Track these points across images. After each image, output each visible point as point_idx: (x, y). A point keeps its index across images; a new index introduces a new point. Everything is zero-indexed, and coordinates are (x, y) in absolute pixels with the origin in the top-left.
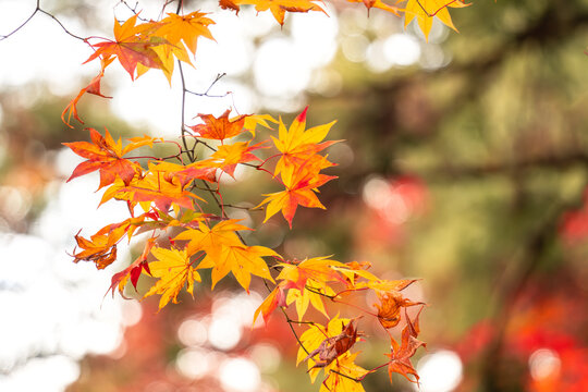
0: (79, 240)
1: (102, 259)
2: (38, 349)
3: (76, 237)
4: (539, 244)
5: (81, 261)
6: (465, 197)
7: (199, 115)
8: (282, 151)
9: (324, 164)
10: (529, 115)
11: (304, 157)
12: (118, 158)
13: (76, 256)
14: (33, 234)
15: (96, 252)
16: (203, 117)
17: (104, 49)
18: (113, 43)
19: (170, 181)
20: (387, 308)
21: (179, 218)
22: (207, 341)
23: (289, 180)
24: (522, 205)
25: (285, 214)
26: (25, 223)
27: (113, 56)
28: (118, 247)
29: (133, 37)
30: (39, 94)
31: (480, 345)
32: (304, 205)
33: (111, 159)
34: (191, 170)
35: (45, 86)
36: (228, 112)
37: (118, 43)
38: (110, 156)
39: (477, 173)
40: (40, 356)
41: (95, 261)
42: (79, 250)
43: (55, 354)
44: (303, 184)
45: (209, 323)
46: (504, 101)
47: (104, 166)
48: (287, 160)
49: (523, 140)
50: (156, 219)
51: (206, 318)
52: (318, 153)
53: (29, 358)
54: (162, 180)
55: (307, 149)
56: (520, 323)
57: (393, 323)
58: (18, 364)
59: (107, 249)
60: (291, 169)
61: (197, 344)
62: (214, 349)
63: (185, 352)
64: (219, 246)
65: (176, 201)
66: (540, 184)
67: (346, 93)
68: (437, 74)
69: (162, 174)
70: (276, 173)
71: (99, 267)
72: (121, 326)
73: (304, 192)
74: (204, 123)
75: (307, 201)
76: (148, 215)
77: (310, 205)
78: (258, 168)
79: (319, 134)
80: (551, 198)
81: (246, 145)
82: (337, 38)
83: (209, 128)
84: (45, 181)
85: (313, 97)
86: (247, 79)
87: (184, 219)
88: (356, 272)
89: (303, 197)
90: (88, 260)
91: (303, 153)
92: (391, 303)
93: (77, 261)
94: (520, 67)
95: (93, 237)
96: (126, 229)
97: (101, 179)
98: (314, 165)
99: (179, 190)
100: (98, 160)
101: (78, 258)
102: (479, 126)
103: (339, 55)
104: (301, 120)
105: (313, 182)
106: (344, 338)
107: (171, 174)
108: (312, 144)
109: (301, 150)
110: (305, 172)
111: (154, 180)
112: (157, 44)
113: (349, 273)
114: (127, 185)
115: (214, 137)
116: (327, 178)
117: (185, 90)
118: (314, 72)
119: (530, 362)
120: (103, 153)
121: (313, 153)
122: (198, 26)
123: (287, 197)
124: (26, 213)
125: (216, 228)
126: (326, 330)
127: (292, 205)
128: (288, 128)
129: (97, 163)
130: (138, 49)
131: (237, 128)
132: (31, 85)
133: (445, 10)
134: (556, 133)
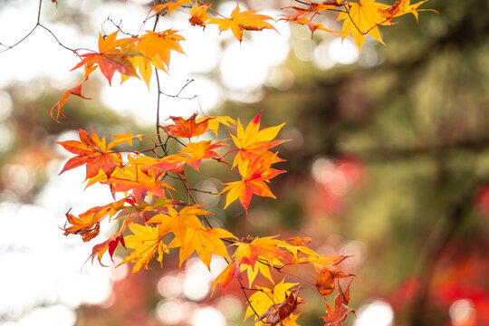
0: (70, 217)
1: (87, 233)
2: (41, 300)
3: (67, 215)
4: (458, 213)
5: (70, 235)
6: (396, 174)
7: (171, 117)
8: (240, 147)
9: (275, 159)
10: (450, 106)
11: (258, 153)
12: (103, 153)
13: (66, 230)
14: (37, 205)
15: (83, 227)
16: (174, 119)
17: (89, 59)
18: (97, 54)
19: (146, 173)
20: (324, 279)
21: (153, 204)
22: (182, 294)
23: (245, 172)
24: (444, 180)
25: (242, 201)
26: (31, 195)
27: (95, 65)
28: (101, 224)
29: (114, 49)
30: (42, 88)
31: (409, 297)
32: (258, 194)
33: (96, 154)
34: (163, 164)
35: (47, 81)
36: (195, 115)
37: (101, 54)
38: (95, 151)
39: (406, 154)
40: (43, 305)
41: (82, 234)
42: (69, 225)
43: (56, 304)
44: (257, 176)
45: (183, 278)
46: (429, 94)
47: (90, 160)
48: (244, 155)
49: (445, 126)
50: (133, 205)
51: (180, 274)
52: (270, 150)
53: (35, 307)
54: (139, 171)
55: (260, 145)
56: (442, 279)
57: (329, 291)
58: (24, 313)
59: (92, 225)
60: (247, 163)
61: (174, 295)
62: (187, 300)
63: (164, 302)
64: (185, 228)
65: (151, 190)
66: (458, 163)
67: (296, 87)
68: (372, 71)
69: (139, 166)
70: (234, 165)
71: (85, 240)
72: (111, 281)
73: (258, 183)
74: (174, 124)
75: (260, 191)
76: (127, 200)
77: (263, 195)
78: (219, 160)
79: (270, 134)
80: (468, 175)
81: (210, 142)
82: (290, 41)
83: (179, 129)
84: (47, 160)
85: (269, 91)
86: (214, 75)
87: (156, 205)
88: (299, 248)
89: (256, 186)
90: (76, 233)
91: (256, 149)
92: (327, 275)
93: (66, 234)
94: (442, 65)
95: (80, 216)
96: (108, 210)
97: (87, 172)
98: (266, 160)
99: (153, 180)
100: (85, 155)
101: (67, 232)
102: (408, 115)
103: (292, 55)
104: (256, 122)
105: (265, 174)
106: (286, 305)
107: (146, 167)
108: (264, 142)
109: (255, 147)
110: (258, 166)
111: (132, 171)
112: (132, 56)
113: (293, 249)
114: (109, 177)
115: (183, 136)
116: (277, 172)
117: (160, 92)
118: (270, 70)
119: (451, 310)
120: (90, 149)
121: (265, 150)
122: (171, 41)
123: (244, 187)
124: (31, 186)
125: (182, 211)
126: (273, 292)
127: (247, 193)
128: (245, 128)
129: (85, 158)
130: (116, 59)
131: (202, 128)
132: (36, 81)
133: (376, 29)
134: (472, 120)
